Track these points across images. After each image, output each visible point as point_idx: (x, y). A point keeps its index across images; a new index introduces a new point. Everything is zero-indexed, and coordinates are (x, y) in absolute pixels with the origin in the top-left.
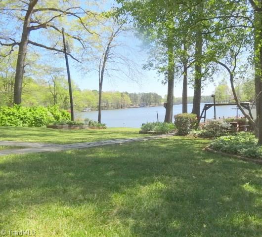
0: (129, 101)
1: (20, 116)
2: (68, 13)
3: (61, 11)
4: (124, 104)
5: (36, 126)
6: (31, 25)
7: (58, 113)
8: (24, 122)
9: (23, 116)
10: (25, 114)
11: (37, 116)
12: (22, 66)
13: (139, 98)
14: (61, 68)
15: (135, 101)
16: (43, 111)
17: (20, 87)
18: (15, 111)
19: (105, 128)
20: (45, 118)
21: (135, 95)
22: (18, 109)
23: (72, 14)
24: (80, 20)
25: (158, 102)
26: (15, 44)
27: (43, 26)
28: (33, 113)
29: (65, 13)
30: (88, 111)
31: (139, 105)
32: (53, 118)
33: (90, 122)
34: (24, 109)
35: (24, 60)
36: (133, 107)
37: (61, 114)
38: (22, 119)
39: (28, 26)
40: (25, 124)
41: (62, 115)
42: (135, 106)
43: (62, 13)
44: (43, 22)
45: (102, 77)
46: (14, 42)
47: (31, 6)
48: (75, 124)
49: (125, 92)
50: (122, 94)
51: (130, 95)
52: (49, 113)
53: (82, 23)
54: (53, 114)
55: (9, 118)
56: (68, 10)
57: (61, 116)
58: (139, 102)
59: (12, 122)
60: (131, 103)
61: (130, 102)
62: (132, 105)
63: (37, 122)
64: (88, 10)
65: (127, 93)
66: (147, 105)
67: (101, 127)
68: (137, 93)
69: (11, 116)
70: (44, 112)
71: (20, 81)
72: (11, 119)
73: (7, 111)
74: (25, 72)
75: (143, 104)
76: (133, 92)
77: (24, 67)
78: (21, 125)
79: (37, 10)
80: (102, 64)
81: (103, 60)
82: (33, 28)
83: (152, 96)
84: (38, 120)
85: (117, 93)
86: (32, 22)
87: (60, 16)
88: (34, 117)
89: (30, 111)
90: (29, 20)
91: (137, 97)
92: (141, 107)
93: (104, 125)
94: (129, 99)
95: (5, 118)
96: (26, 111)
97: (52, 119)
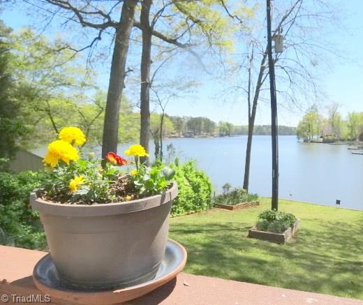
13: (184, 124)
15: (179, 129)
25: (211, 132)
26: (110, 24)
31: (184, 135)
36: (175, 137)
51: (172, 119)
58: (183, 129)
62: (173, 134)
66: (195, 134)
75: (190, 133)
91: (181, 123)
92: (186, 137)
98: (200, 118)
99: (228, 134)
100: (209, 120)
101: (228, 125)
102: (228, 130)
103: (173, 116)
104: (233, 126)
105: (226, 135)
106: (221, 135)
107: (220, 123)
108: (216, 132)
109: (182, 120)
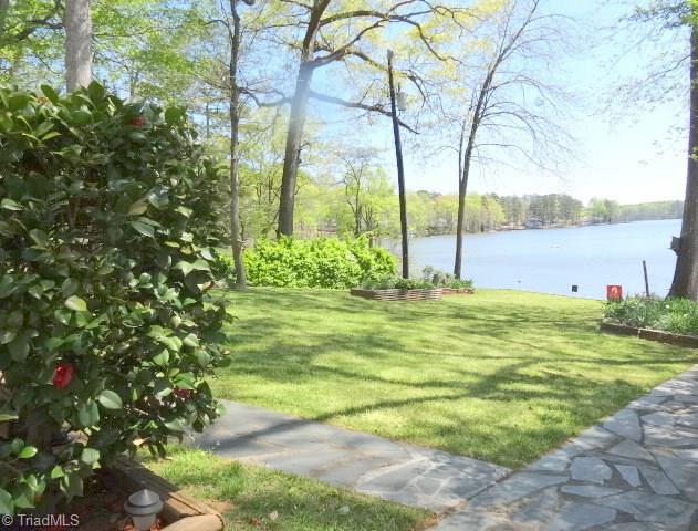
0: (498, 214)
1: (292, 261)
2: (394, 17)
3: (377, 15)
4: (488, 222)
5: (324, 284)
6: (316, 55)
7: (367, 255)
8: (300, 276)
9: (299, 262)
10: (301, 257)
11: (325, 261)
12: (297, 148)
13: (524, 208)
14: (371, 149)
15: (516, 216)
16: (338, 249)
17: (291, 195)
18: (284, 251)
19: (470, 292)
20: (341, 265)
21: (515, 199)
22: (289, 246)
23: (402, 19)
24: (417, 31)
25: (572, 218)
26: (285, 100)
27: (338, 55)
28: (318, 256)
29: (384, 18)
31: (524, 225)
32: (358, 266)
33: (435, 276)
34: (299, 246)
35: (300, 137)
36: (508, 230)
37: (373, 256)
38: (296, 268)
39: (309, 58)
40: (302, 281)
41: (376, 260)
42: (512, 225)
43: (380, 19)
44: (337, 46)
45: (467, 164)
46: (281, 97)
47: (316, 12)
48: (413, 288)
49: (490, 193)
50: (483, 198)
51: (503, 201)
52: (349, 256)
53: (423, 37)
54: (357, 257)
55: (271, 266)
56: (392, 9)
57: (373, 262)
58: (523, 216)
59: (277, 275)
60: (505, 221)
61: (502, 218)
62: (506, 224)
63: (326, 276)
64: (438, 3)
65: (494, 196)
66: (543, 223)
67: (461, 289)
68: (520, 195)
69: (276, 262)
70: (339, 253)
71: (292, 180)
72: (275, 269)
73: (269, 249)
74: (301, 161)
75: (534, 221)
76: (511, 195)
77: (299, 151)
78: (295, 282)
79: (328, 21)
80: (468, 133)
81: (470, 123)
82: (319, 62)
83: (558, 203)
84: (328, 270)
85: (473, 196)
86: (317, 49)
87: (376, 25)
88: (321, 266)
89: (312, 250)
90: (311, 45)
91: (520, 206)
92: (527, 228)
93: (469, 283)
94: (501, 209)
95: (264, 266)
96: (304, 252)
97: (356, 268)
98: (553, 196)
99: (608, 220)
101: (608, 204)
102: (607, 213)
103: (505, 195)
104: (616, 206)
105: (604, 222)
106: (594, 223)
107: (593, 200)
108: (585, 218)
109: (522, 201)
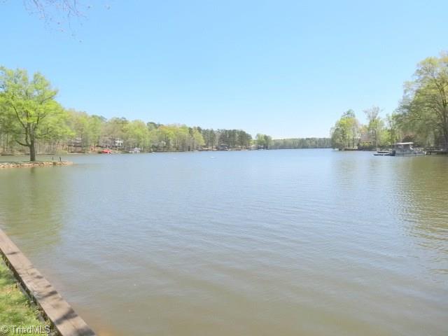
0: (200, 140)
4: (193, 145)
13: (217, 138)
15: (212, 142)
21: (212, 131)
25: (246, 145)
30: (136, 152)
31: (217, 148)
36: (207, 150)
42: (210, 148)
49: (196, 127)
50: (191, 129)
51: (205, 133)
58: (217, 142)
60: (204, 144)
61: (203, 143)
62: (205, 147)
65: (199, 129)
66: (229, 147)
68: (215, 129)
75: (223, 146)
76: (210, 129)
83: (237, 135)
85: (184, 127)
91: (215, 135)
92: (219, 150)
94: (202, 138)
98: (234, 131)
99: (266, 147)
100: (244, 132)
101: (266, 138)
102: (265, 143)
104: (270, 139)
105: (263, 148)
106: (258, 148)
107: (258, 135)
108: (253, 145)
109: (216, 133)
